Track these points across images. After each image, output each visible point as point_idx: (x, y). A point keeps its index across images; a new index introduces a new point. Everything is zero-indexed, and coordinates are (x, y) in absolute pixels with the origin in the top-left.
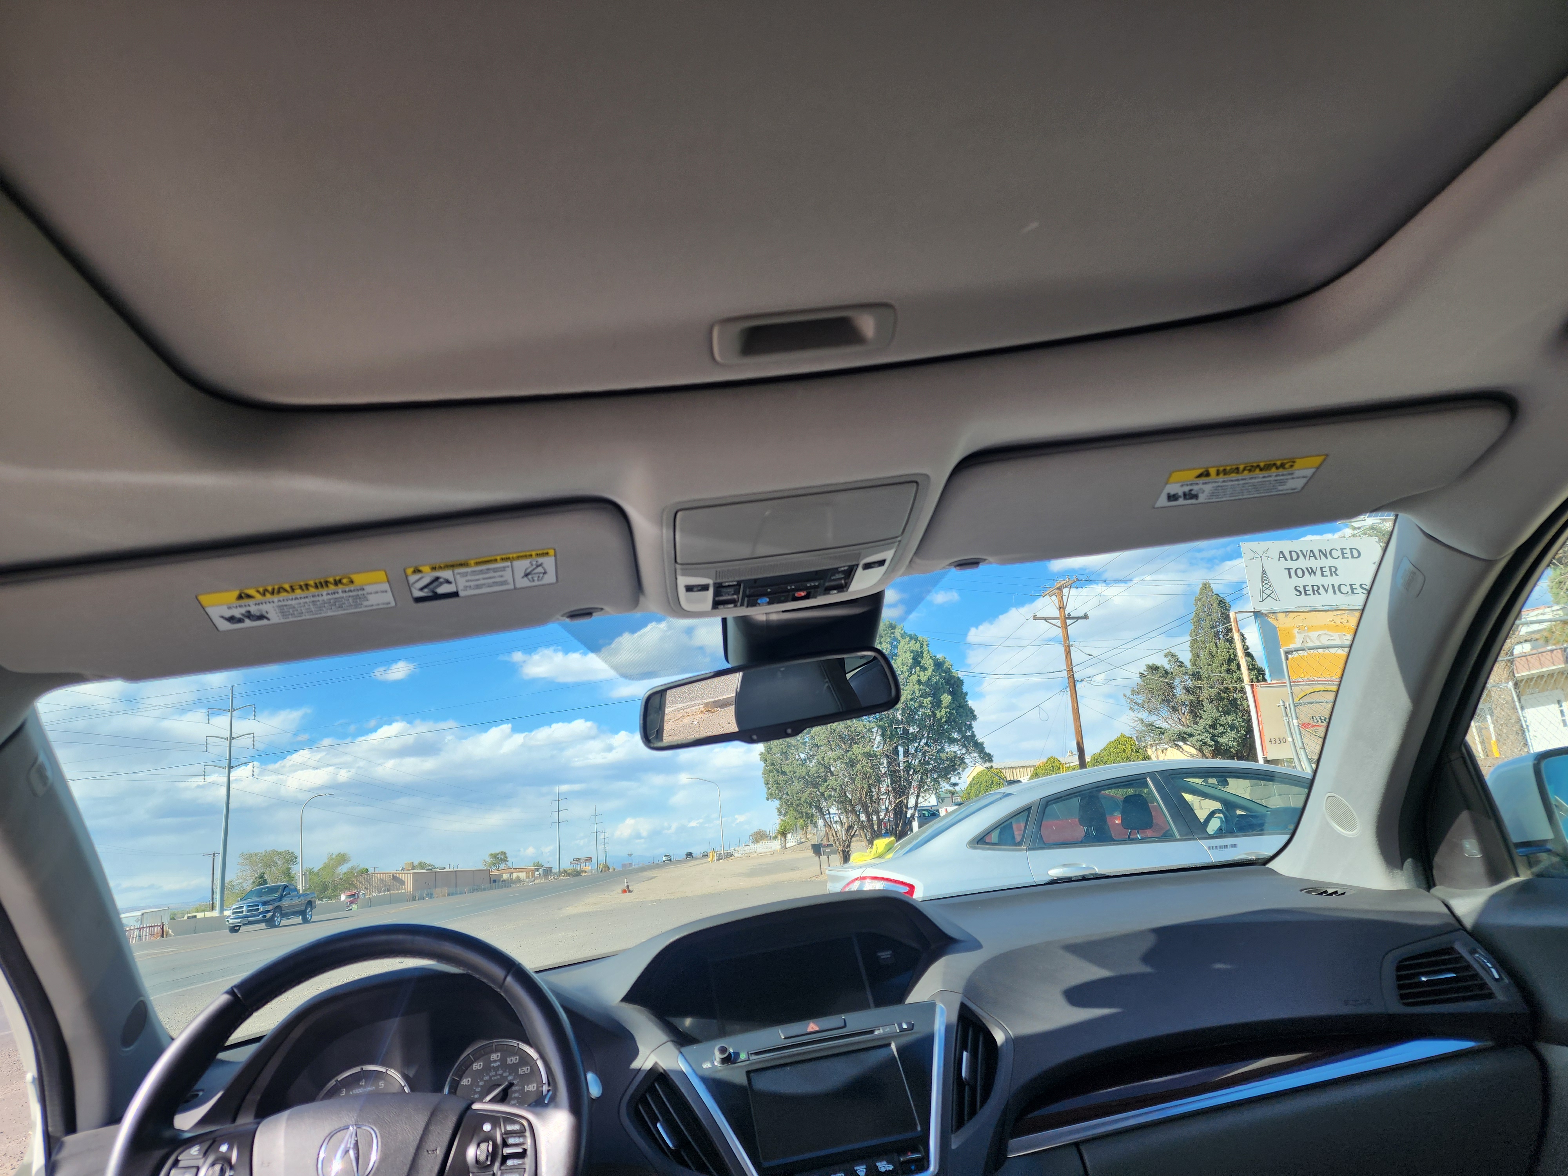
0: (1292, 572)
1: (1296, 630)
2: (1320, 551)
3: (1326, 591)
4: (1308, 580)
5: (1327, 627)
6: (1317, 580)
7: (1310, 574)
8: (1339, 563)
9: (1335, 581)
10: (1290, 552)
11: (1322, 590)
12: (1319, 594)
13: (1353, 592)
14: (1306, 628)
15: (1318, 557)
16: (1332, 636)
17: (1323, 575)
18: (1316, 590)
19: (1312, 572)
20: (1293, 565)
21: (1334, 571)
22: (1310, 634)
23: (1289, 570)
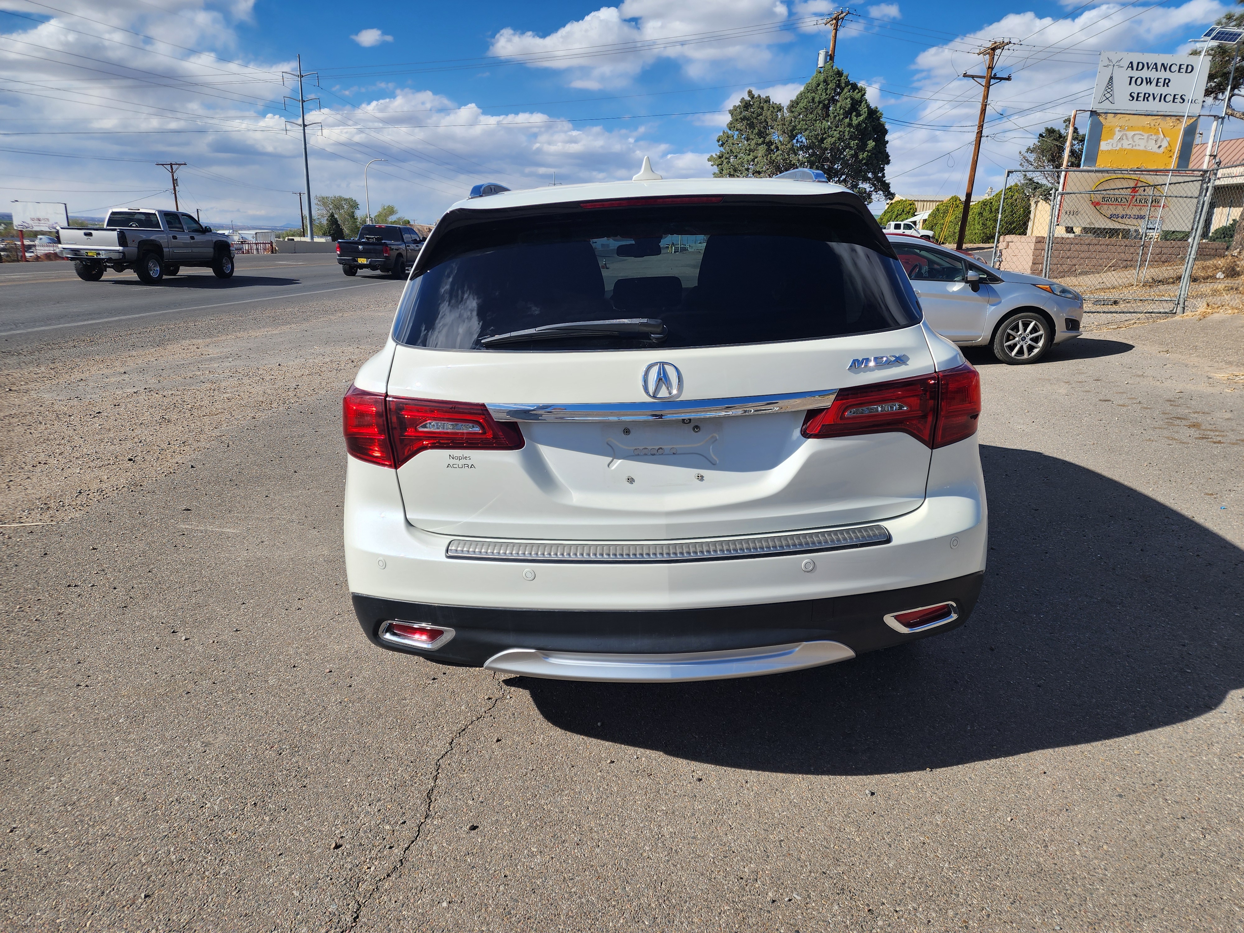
0: (1134, 80)
1: (1118, 129)
2: (1163, 64)
3: (1154, 99)
4: (1145, 88)
5: (1143, 128)
6: (1151, 89)
7: (1147, 83)
8: (1174, 77)
9: (1164, 90)
10: (1138, 63)
11: (1151, 98)
12: (1148, 100)
13: (1173, 102)
14: (1126, 128)
15: (1159, 69)
16: (1143, 136)
17: (1157, 85)
18: (1146, 97)
19: (1149, 82)
20: (1136, 74)
21: (1167, 83)
22: (1127, 133)
23: (1131, 78)
